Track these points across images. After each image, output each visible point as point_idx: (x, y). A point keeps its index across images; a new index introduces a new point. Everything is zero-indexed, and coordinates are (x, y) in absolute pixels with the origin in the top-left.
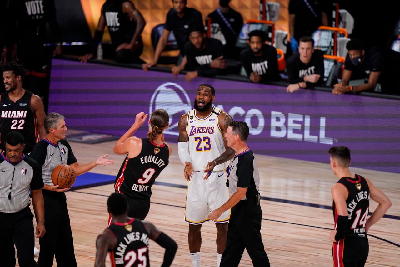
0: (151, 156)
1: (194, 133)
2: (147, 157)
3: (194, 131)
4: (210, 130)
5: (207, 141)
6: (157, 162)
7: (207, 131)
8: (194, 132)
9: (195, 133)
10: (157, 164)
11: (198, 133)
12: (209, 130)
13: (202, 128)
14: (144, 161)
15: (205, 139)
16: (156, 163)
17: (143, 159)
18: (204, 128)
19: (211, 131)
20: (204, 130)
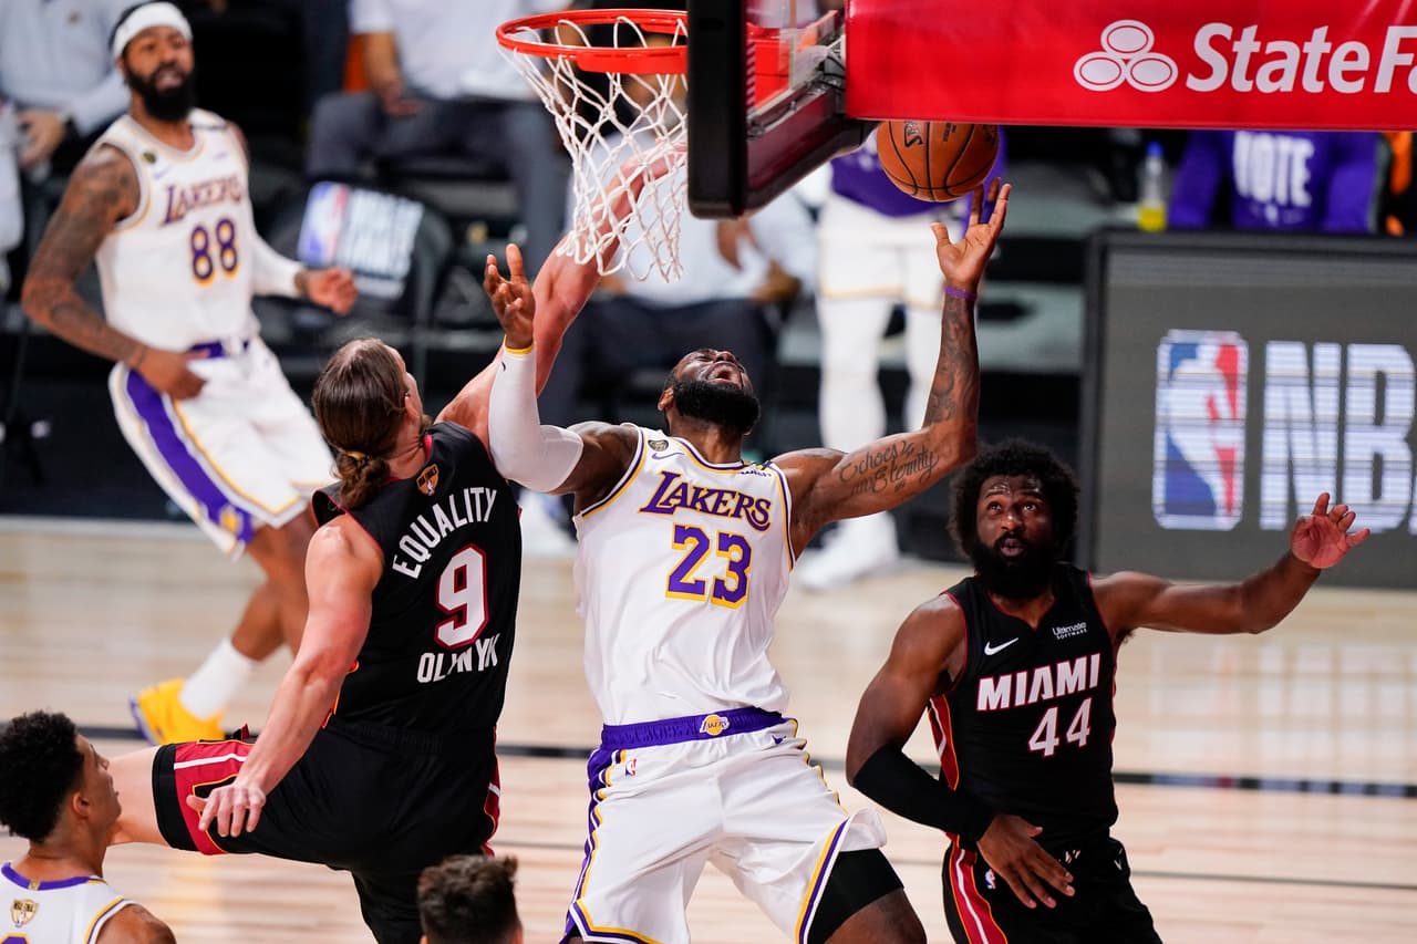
0: (421, 519)
1: (674, 502)
2: (406, 538)
3: (673, 496)
4: (754, 512)
5: (736, 553)
6: (462, 515)
7: (743, 512)
8: (678, 501)
9: (683, 504)
10: (471, 520)
11: (693, 506)
12: (750, 510)
13: (715, 496)
14: (412, 565)
15: (726, 541)
16: (464, 522)
17: (404, 557)
18: (727, 497)
19: (760, 517)
20: (725, 503)
